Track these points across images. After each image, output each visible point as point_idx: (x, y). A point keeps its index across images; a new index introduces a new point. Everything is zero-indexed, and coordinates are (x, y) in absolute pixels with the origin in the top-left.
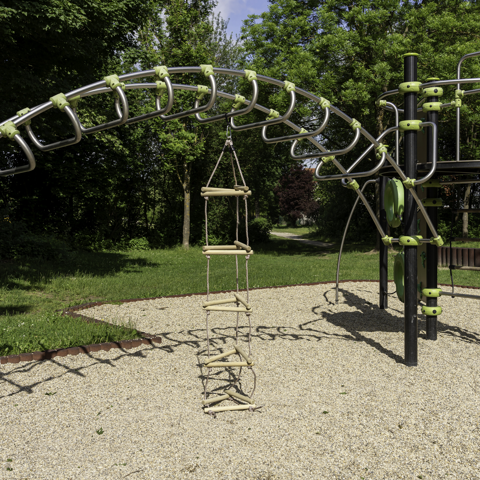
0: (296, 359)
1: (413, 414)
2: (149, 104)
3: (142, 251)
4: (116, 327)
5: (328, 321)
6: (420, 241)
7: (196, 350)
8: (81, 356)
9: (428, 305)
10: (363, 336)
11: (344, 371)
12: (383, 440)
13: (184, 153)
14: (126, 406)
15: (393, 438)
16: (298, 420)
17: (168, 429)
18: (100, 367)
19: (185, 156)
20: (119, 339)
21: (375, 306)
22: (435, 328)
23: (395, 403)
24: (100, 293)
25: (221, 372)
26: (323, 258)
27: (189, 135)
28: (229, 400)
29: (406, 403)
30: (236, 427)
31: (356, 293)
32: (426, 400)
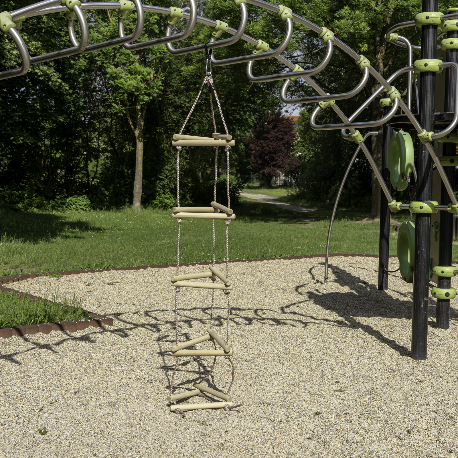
0: (279, 348)
1: (424, 417)
2: (95, 30)
3: (82, 212)
4: (56, 304)
5: (316, 304)
6: (436, 209)
7: (156, 335)
8: (15, 340)
9: (439, 287)
10: (359, 323)
11: (337, 364)
12: (389, 447)
13: (138, 92)
14: (74, 402)
15: (400, 446)
16: (285, 422)
17: (126, 430)
18: (39, 354)
19: (138, 95)
20: (61, 319)
21: (372, 286)
22: (447, 314)
23: (402, 404)
24: (32, 262)
25: (188, 362)
26: (306, 226)
27: (145, 70)
28: (200, 396)
29: (415, 404)
30: (209, 429)
31: (348, 270)
32: (439, 400)
